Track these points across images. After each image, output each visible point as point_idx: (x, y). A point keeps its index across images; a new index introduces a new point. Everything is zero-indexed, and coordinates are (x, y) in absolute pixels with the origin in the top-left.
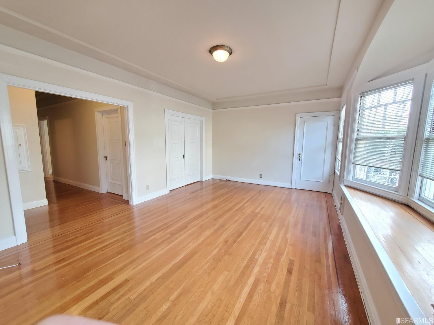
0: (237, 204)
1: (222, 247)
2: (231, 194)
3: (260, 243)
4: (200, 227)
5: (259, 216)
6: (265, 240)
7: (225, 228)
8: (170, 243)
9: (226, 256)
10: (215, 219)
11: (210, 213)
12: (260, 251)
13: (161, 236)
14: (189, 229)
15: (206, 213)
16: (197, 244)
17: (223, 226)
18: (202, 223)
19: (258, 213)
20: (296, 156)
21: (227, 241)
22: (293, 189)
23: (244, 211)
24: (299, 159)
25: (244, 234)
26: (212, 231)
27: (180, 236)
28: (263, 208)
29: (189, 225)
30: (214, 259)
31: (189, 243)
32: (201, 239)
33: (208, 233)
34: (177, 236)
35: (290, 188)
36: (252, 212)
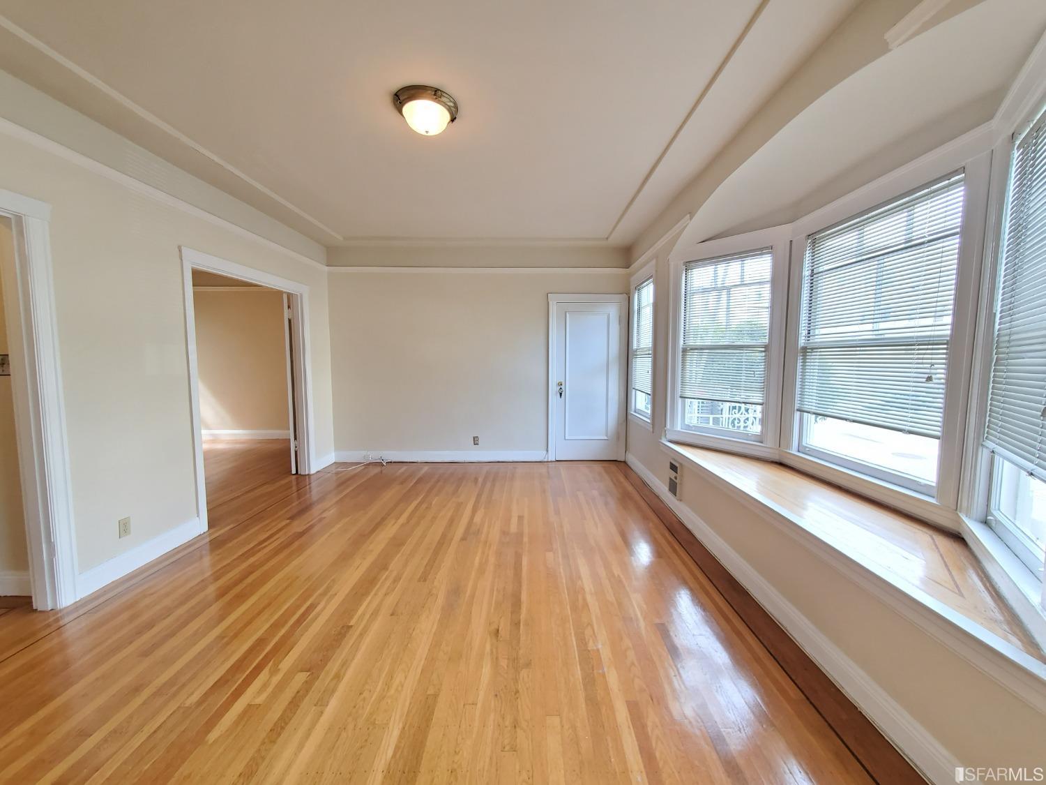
0: (452, 522)
1: (494, 650)
2: (420, 499)
3: (574, 608)
4: (392, 615)
5: (526, 539)
6: (580, 597)
7: (467, 595)
8: (322, 703)
9: (524, 673)
10: (424, 578)
11: (395, 565)
12: (589, 627)
13: (270, 689)
14: (358, 632)
15: (385, 567)
16: (419, 671)
17: (455, 591)
18: (391, 600)
19: (520, 535)
20: (553, 388)
21: (498, 630)
22: (551, 461)
23: (483, 537)
24: (561, 394)
25: (524, 597)
26: (436, 615)
27: (345, 664)
28: (521, 518)
29: (351, 618)
30: (496, 695)
31: (391, 676)
32: (422, 648)
33: (428, 625)
34: (333, 666)
35: (546, 460)
36: (504, 533)
